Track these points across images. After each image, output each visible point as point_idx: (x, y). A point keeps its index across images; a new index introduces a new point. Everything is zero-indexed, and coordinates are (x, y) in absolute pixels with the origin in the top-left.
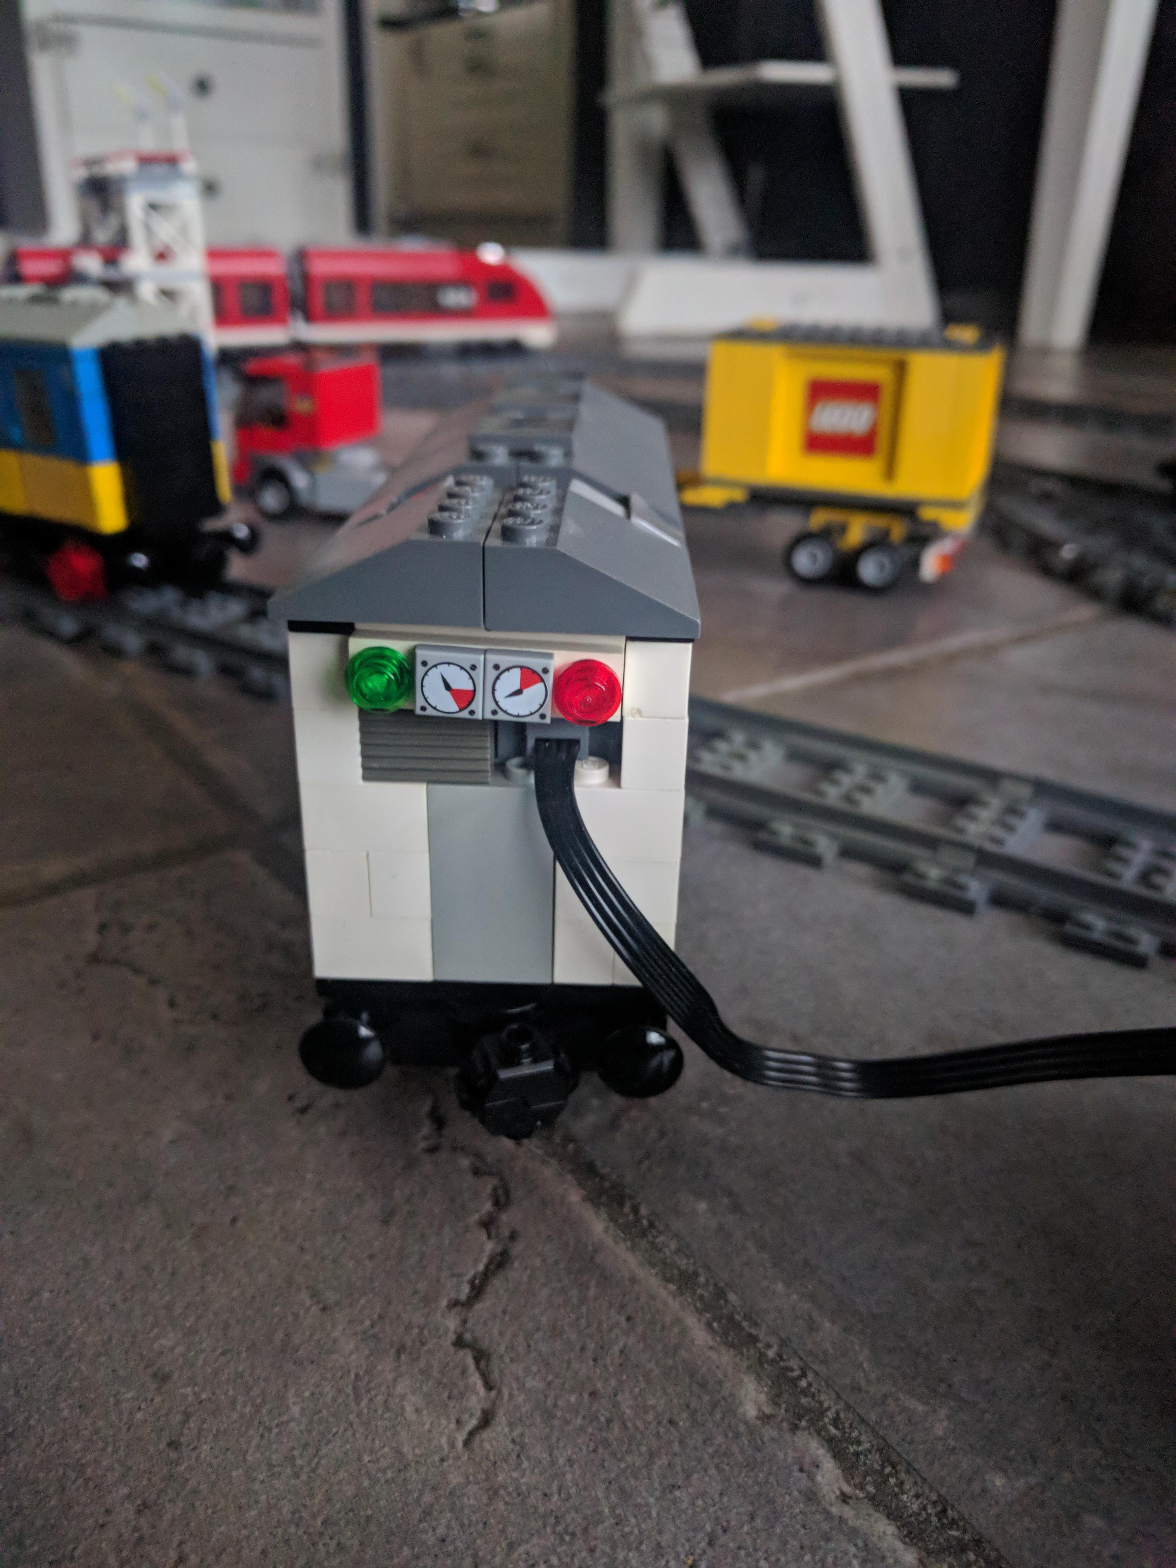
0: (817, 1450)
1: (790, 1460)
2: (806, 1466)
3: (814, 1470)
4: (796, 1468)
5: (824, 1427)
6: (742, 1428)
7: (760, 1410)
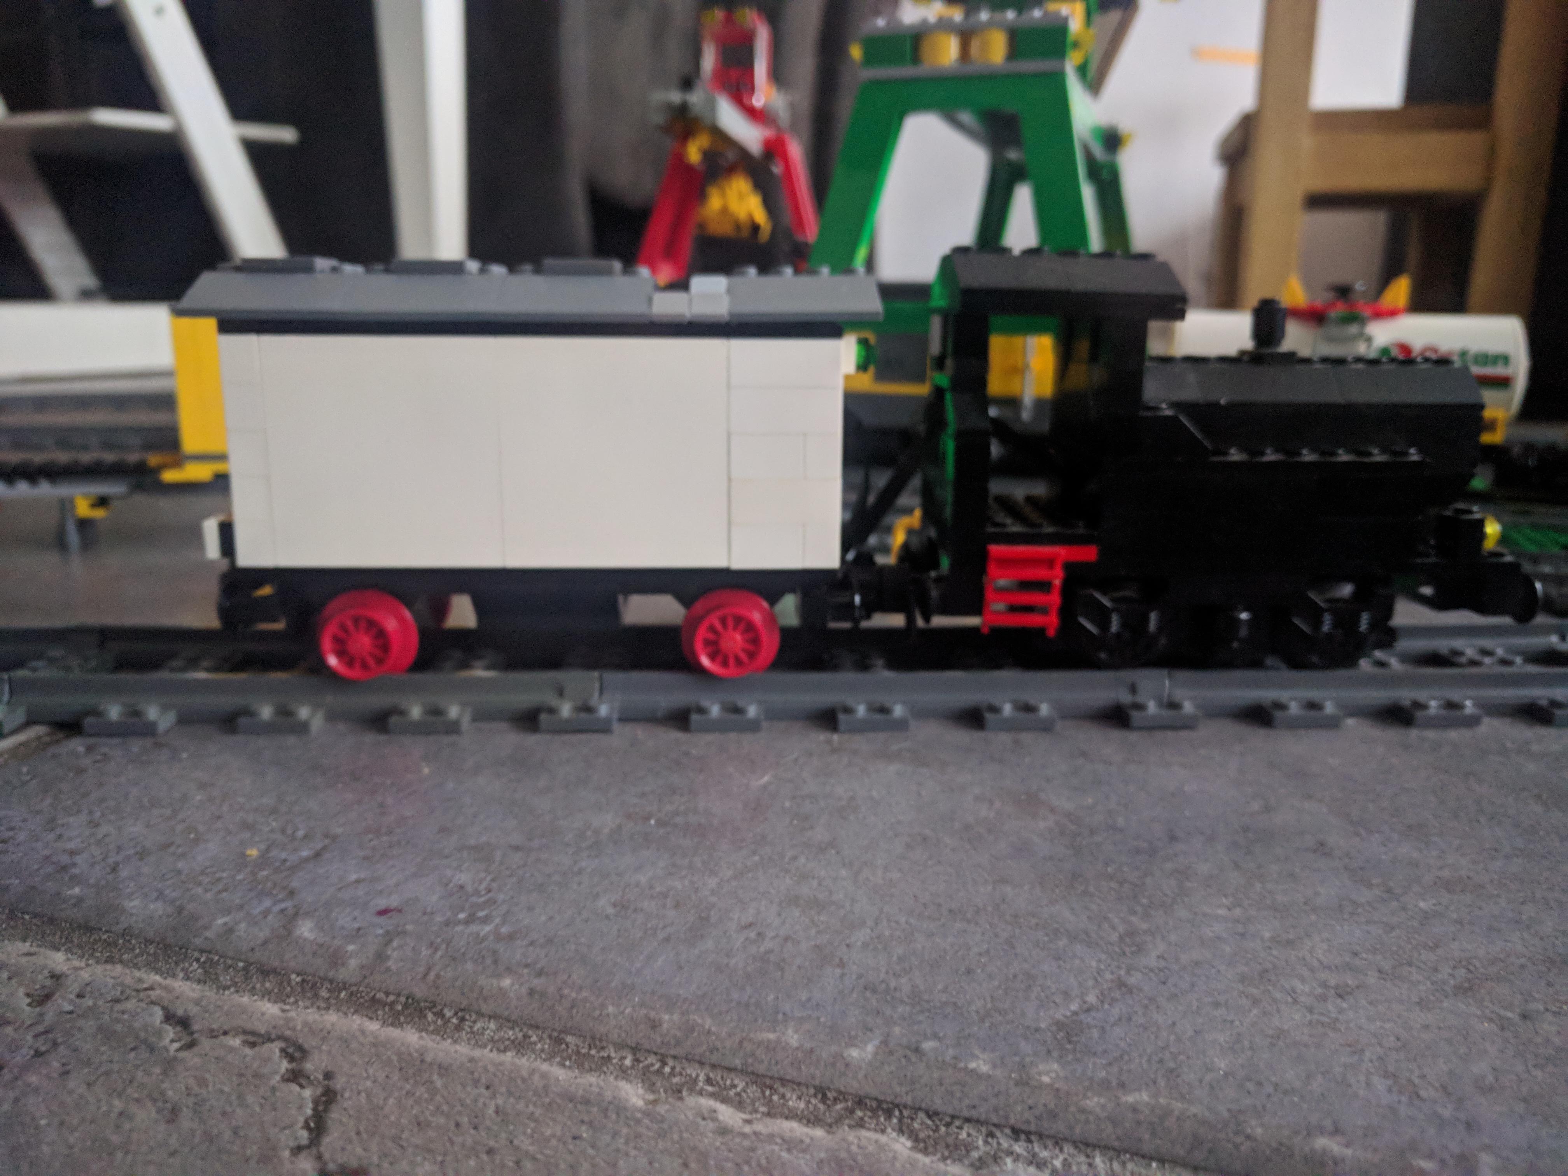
0: (707, 1103)
1: (691, 1118)
2: (706, 1115)
3: (715, 1115)
4: (699, 1120)
5: (702, 1090)
6: (639, 1115)
7: (644, 1099)
